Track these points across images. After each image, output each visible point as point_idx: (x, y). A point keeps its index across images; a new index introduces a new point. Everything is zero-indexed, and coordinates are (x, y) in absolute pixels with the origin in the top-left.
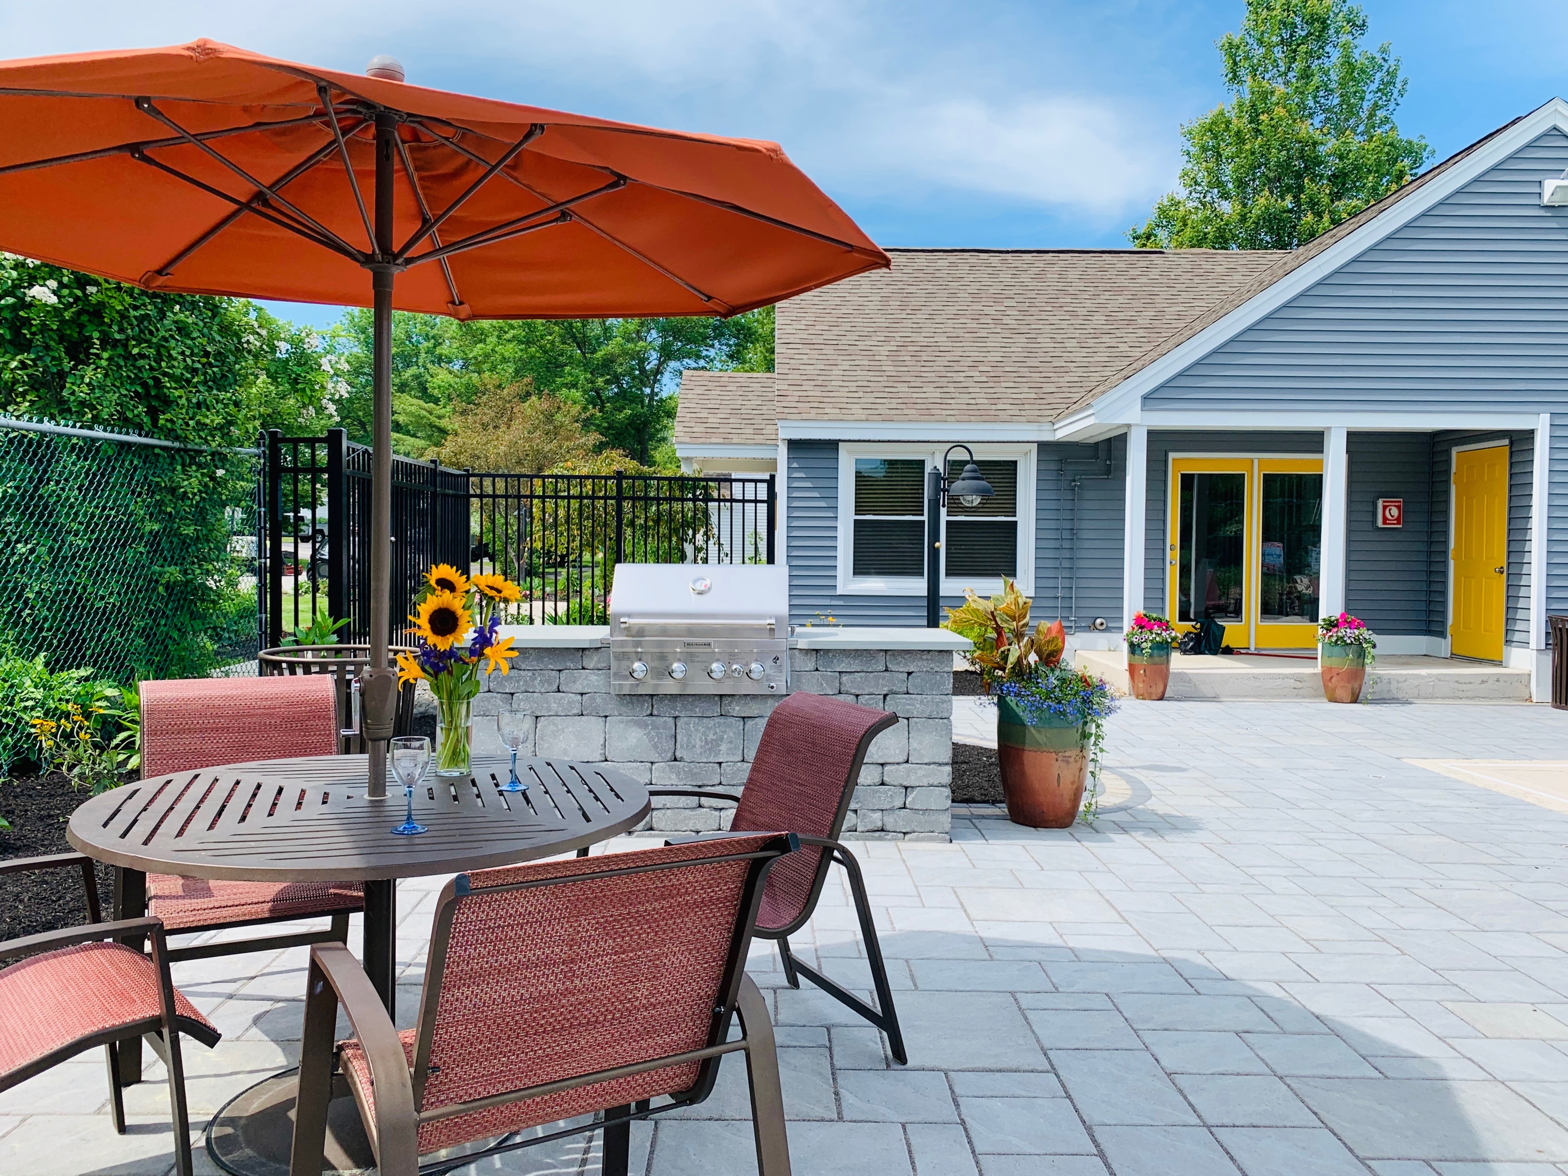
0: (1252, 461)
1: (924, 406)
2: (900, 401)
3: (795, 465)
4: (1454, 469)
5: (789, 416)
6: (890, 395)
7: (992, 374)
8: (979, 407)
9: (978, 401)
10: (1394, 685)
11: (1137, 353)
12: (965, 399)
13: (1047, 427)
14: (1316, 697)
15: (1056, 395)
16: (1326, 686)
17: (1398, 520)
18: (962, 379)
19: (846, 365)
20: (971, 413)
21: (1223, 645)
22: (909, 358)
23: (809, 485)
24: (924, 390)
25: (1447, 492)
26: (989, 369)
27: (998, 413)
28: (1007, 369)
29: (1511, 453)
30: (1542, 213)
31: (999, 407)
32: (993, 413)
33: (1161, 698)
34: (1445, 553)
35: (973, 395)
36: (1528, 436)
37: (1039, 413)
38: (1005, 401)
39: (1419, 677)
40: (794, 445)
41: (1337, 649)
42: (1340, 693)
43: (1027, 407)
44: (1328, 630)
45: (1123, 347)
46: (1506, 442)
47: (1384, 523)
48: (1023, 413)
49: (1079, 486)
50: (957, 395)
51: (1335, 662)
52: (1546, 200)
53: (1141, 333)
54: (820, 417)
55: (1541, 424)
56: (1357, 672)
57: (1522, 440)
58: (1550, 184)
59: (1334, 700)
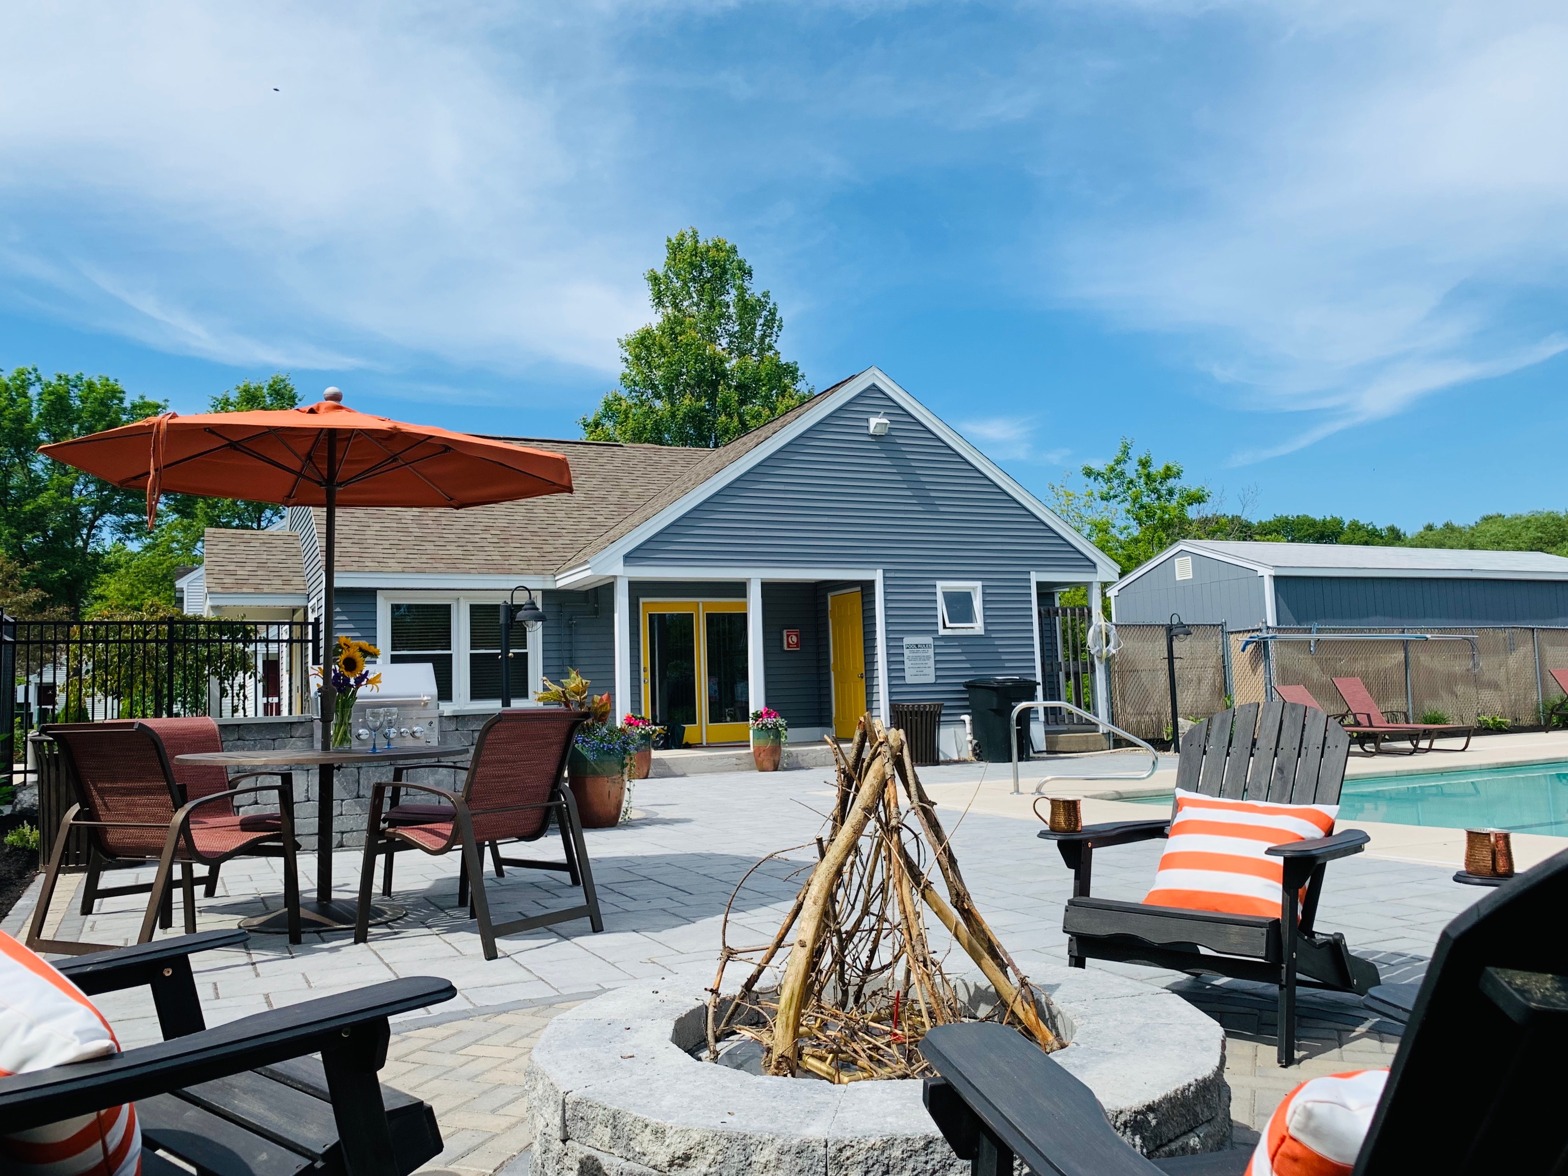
0: (698, 603)
1: (449, 561)
2: (429, 556)
3: (338, 609)
4: (830, 609)
6: (420, 552)
7: (501, 537)
8: (495, 562)
9: (494, 558)
10: (800, 758)
11: (611, 523)
12: (482, 556)
13: (550, 578)
14: (751, 769)
15: (554, 554)
16: (756, 760)
17: (797, 644)
18: (478, 540)
20: (490, 567)
21: (684, 742)
22: (431, 522)
23: (351, 626)
24: (448, 548)
25: (826, 624)
26: (499, 532)
27: (510, 567)
29: (863, 596)
30: (869, 439)
31: (511, 562)
32: (507, 567)
33: (646, 777)
34: (828, 666)
35: (489, 553)
36: (871, 584)
37: (543, 567)
38: (515, 558)
39: (815, 751)
40: (338, 593)
41: (762, 732)
42: (767, 764)
43: (533, 562)
44: (756, 721)
45: (600, 519)
46: (859, 589)
47: (788, 647)
48: (530, 567)
49: (575, 624)
50: (477, 553)
51: (762, 742)
52: (871, 432)
53: (612, 508)
54: (361, 569)
55: (878, 576)
56: (776, 749)
57: (868, 587)
58: (874, 421)
59: (762, 770)
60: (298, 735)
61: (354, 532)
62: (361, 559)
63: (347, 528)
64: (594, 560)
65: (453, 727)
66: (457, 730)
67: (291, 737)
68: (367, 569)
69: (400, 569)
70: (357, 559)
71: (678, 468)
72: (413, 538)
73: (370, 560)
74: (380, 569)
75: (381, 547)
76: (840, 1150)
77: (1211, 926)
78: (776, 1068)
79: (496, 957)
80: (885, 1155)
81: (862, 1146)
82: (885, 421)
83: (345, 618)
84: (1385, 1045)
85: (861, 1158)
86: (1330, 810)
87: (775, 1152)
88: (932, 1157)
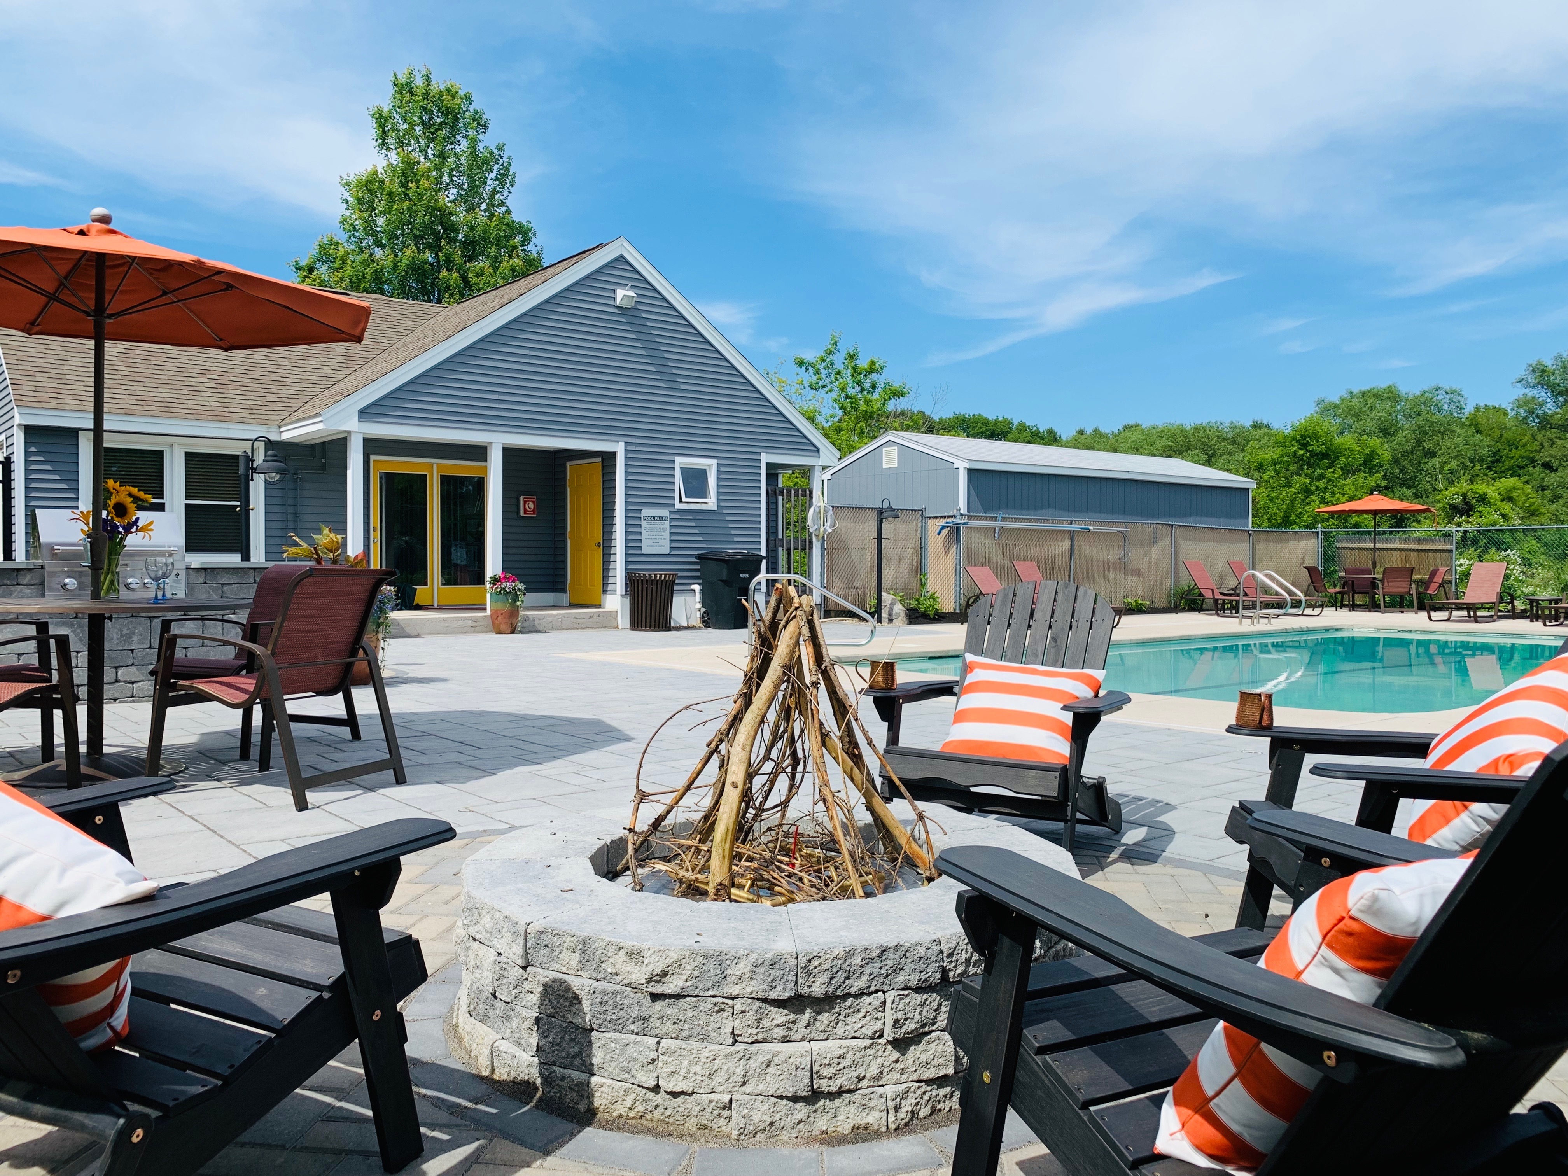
0: (432, 465)
1: (162, 404)
2: (139, 398)
4: (568, 478)
5: (29, 404)
6: (127, 392)
7: (220, 382)
8: (214, 409)
9: (212, 404)
10: (536, 622)
11: (338, 375)
12: (199, 401)
13: (275, 429)
14: (486, 632)
15: (279, 404)
16: (493, 623)
17: (533, 510)
18: (194, 384)
20: (207, 413)
21: (416, 603)
22: (139, 361)
23: (49, 468)
24: (160, 390)
25: (563, 492)
26: (216, 377)
27: (231, 415)
29: (603, 467)
30: (616, 311)
31: (231, 410)
32: (228, 414)
34: (564, 534)
35: (206, 399)
36: (613, 455)
37: (267, 417)
38: (236, 405)
39: (552, 615)
40: (30, 431)
41: (500, 596)
42: (503, 627)
43: (255, 411)
44: (494, 584)
45: (327, 370)
46: (600, 459)
47: (525, 513)
48: (253, 416)
49: (301, 479)
50: (193, 397)
51: (500, 606)
52: (618, 302)
54: (60, 406)
55: (619, 448)
56: (514, 613)
57: (609, 458)
58: (621, 293)
59: (499, 632)
60: (25, 582)
61: (50, 366)
62: (60, 396)
63: (41, 360)
64: (328, 413)
65: (201, 580)
66: (205, 583)
67: (18, 584)
68: (67, 407)
70: (55, 395)
71: (409, 322)
72: (120, 377)
73: (70, 397)
74: (83, 408)
75: (83, 384)
76: (810, 961)
77: (1012, 771)
78: (715, 895)
79: (306, 808)
80: (847, 963)
81: (828, 956)
82: (632, 294)
83: (42, 459)
84: (1136, 867)
85: (827, 966)
86: (1099, 674)
87: (750, 965)
88: (885, 963)
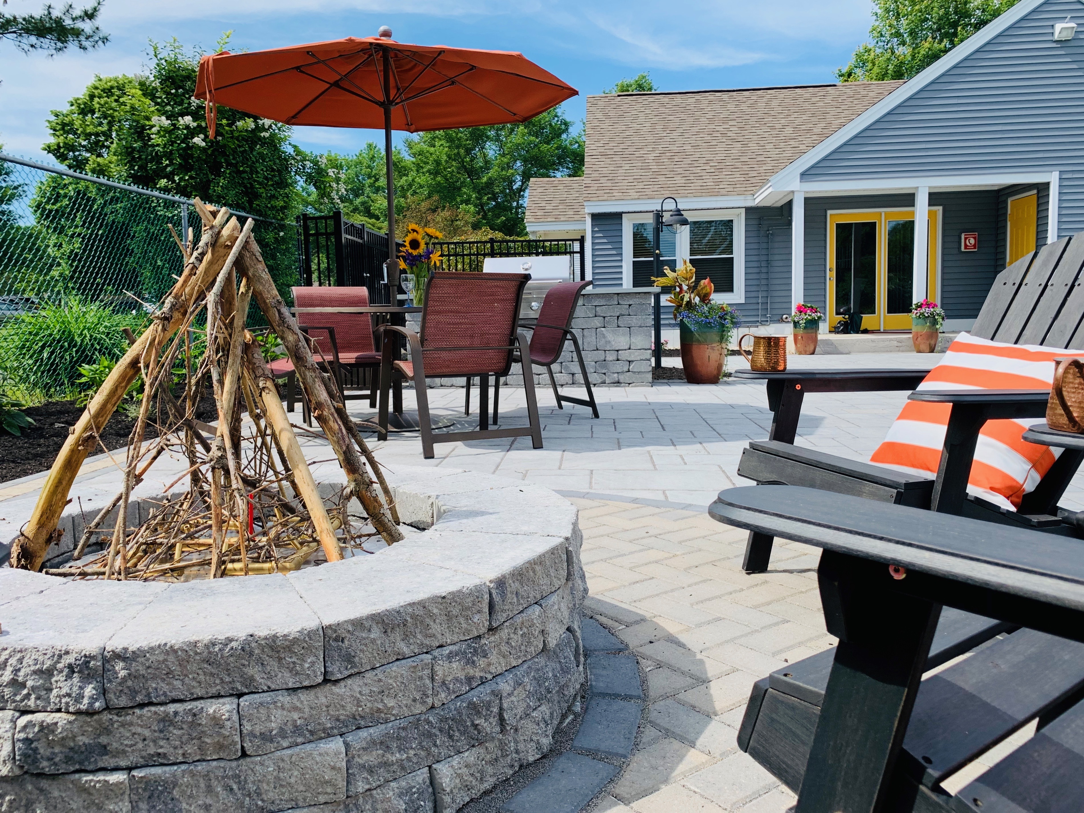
0: (881, 213)
3: (596, 229)
4: (1009, 212)
5: (591, 199)
6: (654, 183)
7: (718, 168)
8: (708, 187)
9: (708, 184)
12: (700, 183)
13: (750, 197)
14: (910, 351)
15: (757, 178)
16: (914, 343)
17: (974, 246)
18: (699, 171)
19: (627, 167)
20: (703, 191)
21: (861, 329)
23: (605, 241)
24: (675, 179)
25: (1005, 227)
26: (716, 164)
27: (720, 190)
28: (728, 164)
29: (1038, 198)
30: (1054, 45)
31: (721, 187)
32: (717, 190)
33: (813, 353)
34: (1004, 264)
35: (705, 181)
36: (1047, 185)
37: (745, 189)
38: (725, 183)
40: (596, 217)
41: (919, 320)
42: (923, 347)
43: (738, 186)
44: (918, 310)
46: (1035, 192)
47: (965, 248)
48: (736, 190)
49: (771, 234)
50: (695, 181)
51: (919, 328)
52: (1056, 37)
53: (815, 137)
54: (609, 198)
55: (1053, 178)
57: (1042, 189)
58: (1059, 26)
59: (919, 352)
62: (611, 191)
64: (774, 179)
68: (614, 198)
69: (636, 197)
70: (608, 191)
72: (651, 173)
73: (618, 191)
74: (623, 198)
75: (627, 181)
82: (1073, 25)
83: (601, 235)
